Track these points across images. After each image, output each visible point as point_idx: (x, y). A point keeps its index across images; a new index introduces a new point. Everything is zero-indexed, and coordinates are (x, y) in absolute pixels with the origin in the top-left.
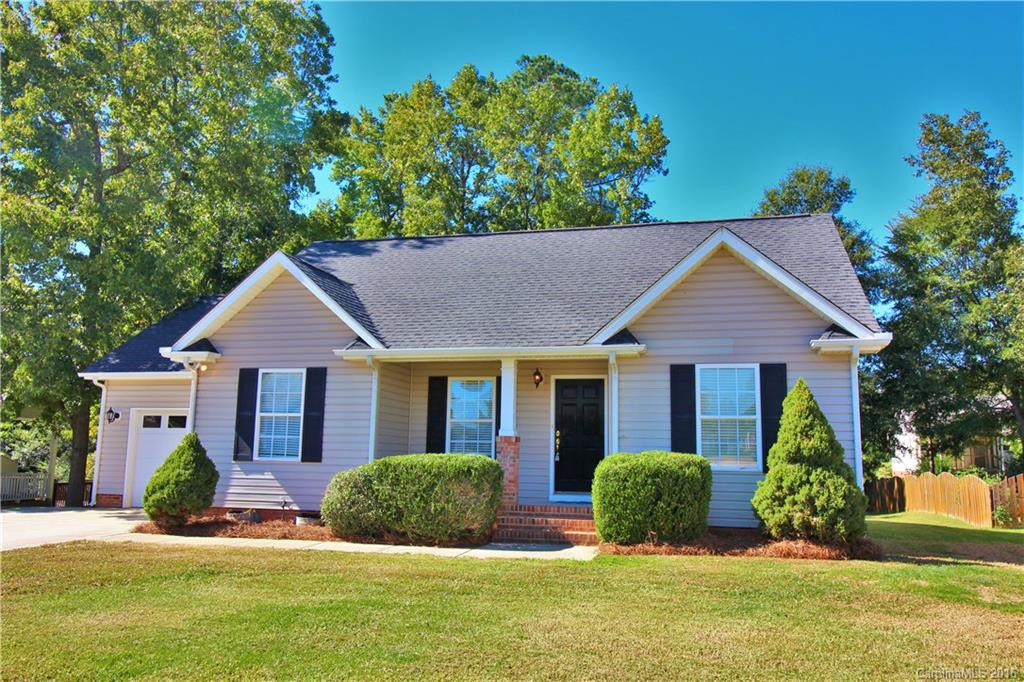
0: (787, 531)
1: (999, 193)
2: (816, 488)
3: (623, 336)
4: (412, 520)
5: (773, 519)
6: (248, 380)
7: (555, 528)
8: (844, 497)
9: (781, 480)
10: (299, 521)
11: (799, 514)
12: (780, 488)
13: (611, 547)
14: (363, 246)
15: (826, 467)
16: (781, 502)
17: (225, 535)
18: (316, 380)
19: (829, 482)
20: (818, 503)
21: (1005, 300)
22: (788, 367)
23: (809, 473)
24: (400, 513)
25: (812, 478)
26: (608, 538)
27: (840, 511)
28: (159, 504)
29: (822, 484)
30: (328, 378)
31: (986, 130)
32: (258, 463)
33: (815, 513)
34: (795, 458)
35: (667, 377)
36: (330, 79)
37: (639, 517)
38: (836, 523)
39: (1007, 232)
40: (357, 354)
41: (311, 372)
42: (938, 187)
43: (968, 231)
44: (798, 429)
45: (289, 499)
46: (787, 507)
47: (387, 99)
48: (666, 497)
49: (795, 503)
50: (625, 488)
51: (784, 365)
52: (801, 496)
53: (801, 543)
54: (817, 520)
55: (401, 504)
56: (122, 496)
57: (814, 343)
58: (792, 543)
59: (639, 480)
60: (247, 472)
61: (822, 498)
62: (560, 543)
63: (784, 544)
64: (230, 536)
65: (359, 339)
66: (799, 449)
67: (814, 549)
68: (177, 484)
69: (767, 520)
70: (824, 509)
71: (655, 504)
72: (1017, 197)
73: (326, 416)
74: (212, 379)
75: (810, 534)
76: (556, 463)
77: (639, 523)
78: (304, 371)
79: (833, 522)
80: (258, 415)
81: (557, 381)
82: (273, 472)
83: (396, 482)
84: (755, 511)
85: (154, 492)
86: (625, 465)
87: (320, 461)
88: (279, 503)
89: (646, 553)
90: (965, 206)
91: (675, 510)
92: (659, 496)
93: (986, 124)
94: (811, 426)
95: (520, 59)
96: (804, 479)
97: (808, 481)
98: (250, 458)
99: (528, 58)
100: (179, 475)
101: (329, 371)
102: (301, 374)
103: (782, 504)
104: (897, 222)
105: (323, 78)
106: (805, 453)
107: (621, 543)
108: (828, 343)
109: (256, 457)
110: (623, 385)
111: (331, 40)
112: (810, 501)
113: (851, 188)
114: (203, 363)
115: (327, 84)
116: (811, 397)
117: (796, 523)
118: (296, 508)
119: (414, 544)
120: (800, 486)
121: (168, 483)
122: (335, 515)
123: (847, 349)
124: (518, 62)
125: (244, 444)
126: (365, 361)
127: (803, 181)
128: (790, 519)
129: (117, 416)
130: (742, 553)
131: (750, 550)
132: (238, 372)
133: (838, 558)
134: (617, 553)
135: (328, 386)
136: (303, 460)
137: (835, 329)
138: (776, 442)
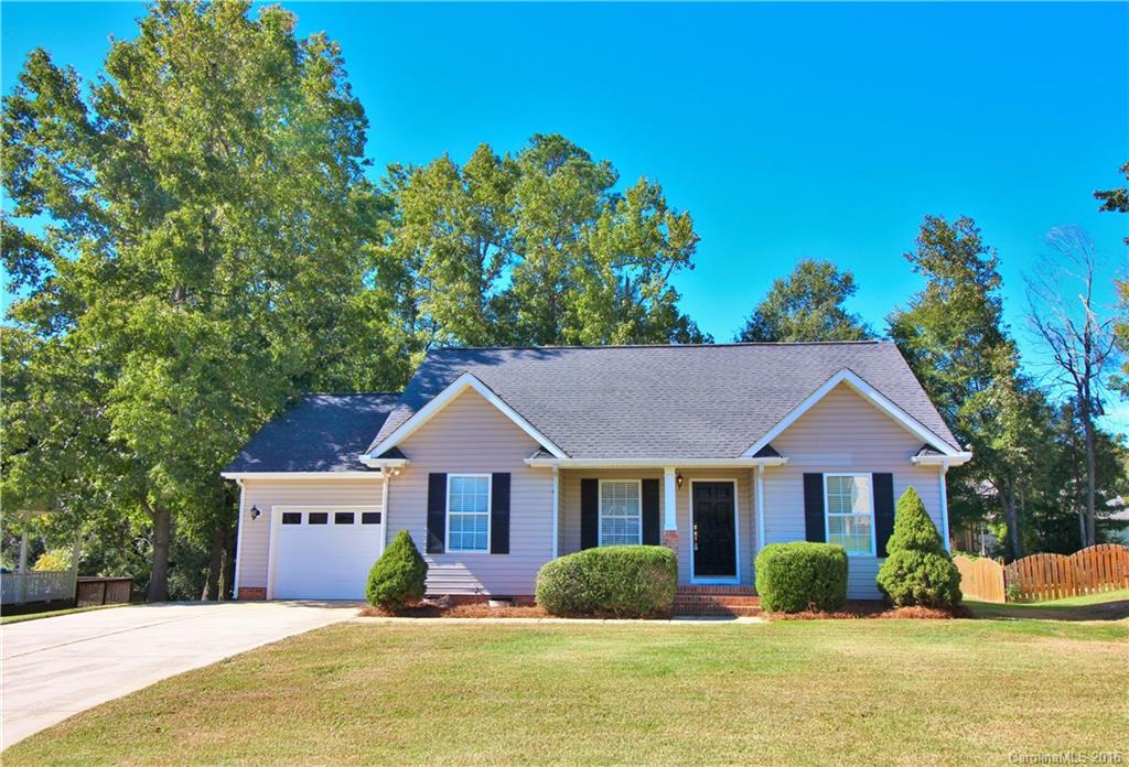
0: (908, 600)
1: (989, 294)
2: (928, 567)
3: (768, 451)
4: (621, 598)
5: (897, 592)
6: (437, 483)
7: (718, 604)
8: (949, 574)
9: (902, 562)
10: (492, 603)
11: (917, 587)
12: (901, 568)
13: (781, 615)
14: (483, 354)
15: (934, 553)
16: (902, 578)
17: (449, 615)
18: (501, 483)
19: (937, 563)
20: (931, 578)
21: (992, 395)
22: (894, 476)
23: (922, 557)
24: (608, 595)
25: (925, 560)
26: (776, 609)
27: (946, 584)
28: (389, 591)
29: (933, 564)
30: (513, 482)
31: (979, 235)
32: (450, 555)
33: (929, 586)
34: (912, 546)
35: (801, 483)
36: (367, 162)
37: (801, 592)
38: (944, 592)
39: (994, 330)
40: (543, 462)
41: (496, 477)
42: (933, 285)
43: (963, 329)
44: (913, 525)
45: (480, 586)
46: (907, 582)
47: (390, 169)
48: (821, 577)
49: (914, 579)
50: (790, 570)
51: (891, 475)
52: (919, 573)
53: (918, 608)
54: (930, 591)
55: (610, 586)
56: (266, 589)
57: (914, 459)
58: (912, 608)
59: (801, 564)
60: (439, 563)
61: (934, 575)
62: (726, 615)
63: (906, 609)
64: (454, 617)
65: (543, 449)
66: (914, 540)
67: (929, 612)
68: (403, 573)
69: (892, 592)
70: (935, 583)
71: (813, 581)
72: (1003, 297)
73: (512, 514)
74: (402, 482)
75: (925, 601)
76: (695, 552)
77: (802, 596)
78: (490, 476)
79: (942, 591)
80: (448, 513)
81: (694, 483)
82: (464, 563)
83: (605, 568)
84: (880, 587)
85: (382, 581)
86: (789, 552)
87: (508, 552)
88: (472, 590)
89: (808, 618)
90: (962, 306)
91: (827, 586)
92: (815, 576)
93: (978, 230)
94: (922, 522)
95: (533, 137)
96: (920, 561)
97: (922, 562)
98: (441, 551)
99: (541, 137)
100: (404, 566)
101: (512, 476)
102: (487, 478)
103: (903, 580)
104: (896, 316)
105: (359, 160)
106: (920, 542)
107: (788, 612)
108: (924, 459)
109: (447, 550)
110: (767, 489)
111: (365, 122)
112: (926, 577)
113: (855, 282)
114: (396, 469)
115: (362, 167)
116: (920, 500)
117: (915, 593)
118: (487, 593)
119: (621, 618)
120: (917, 566)
121: (395, 573)
122: (548, 597)
123: (939, 463)
124: (531, 140)
125: (435, 539)
126: (551, 468)
127: (810, 273)
128: (911, 592)
129: (258, 513)
130: (878, 616)
131: (884, 614)
132: (427, 476)
133: (947, 617)
134: (787, 619)
135: (512, 489)
136: (492, 552)
137: (929, 447)
138: (893, 533)
